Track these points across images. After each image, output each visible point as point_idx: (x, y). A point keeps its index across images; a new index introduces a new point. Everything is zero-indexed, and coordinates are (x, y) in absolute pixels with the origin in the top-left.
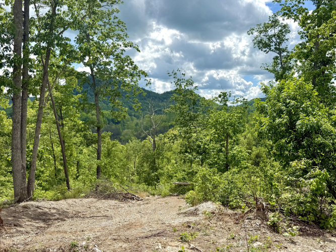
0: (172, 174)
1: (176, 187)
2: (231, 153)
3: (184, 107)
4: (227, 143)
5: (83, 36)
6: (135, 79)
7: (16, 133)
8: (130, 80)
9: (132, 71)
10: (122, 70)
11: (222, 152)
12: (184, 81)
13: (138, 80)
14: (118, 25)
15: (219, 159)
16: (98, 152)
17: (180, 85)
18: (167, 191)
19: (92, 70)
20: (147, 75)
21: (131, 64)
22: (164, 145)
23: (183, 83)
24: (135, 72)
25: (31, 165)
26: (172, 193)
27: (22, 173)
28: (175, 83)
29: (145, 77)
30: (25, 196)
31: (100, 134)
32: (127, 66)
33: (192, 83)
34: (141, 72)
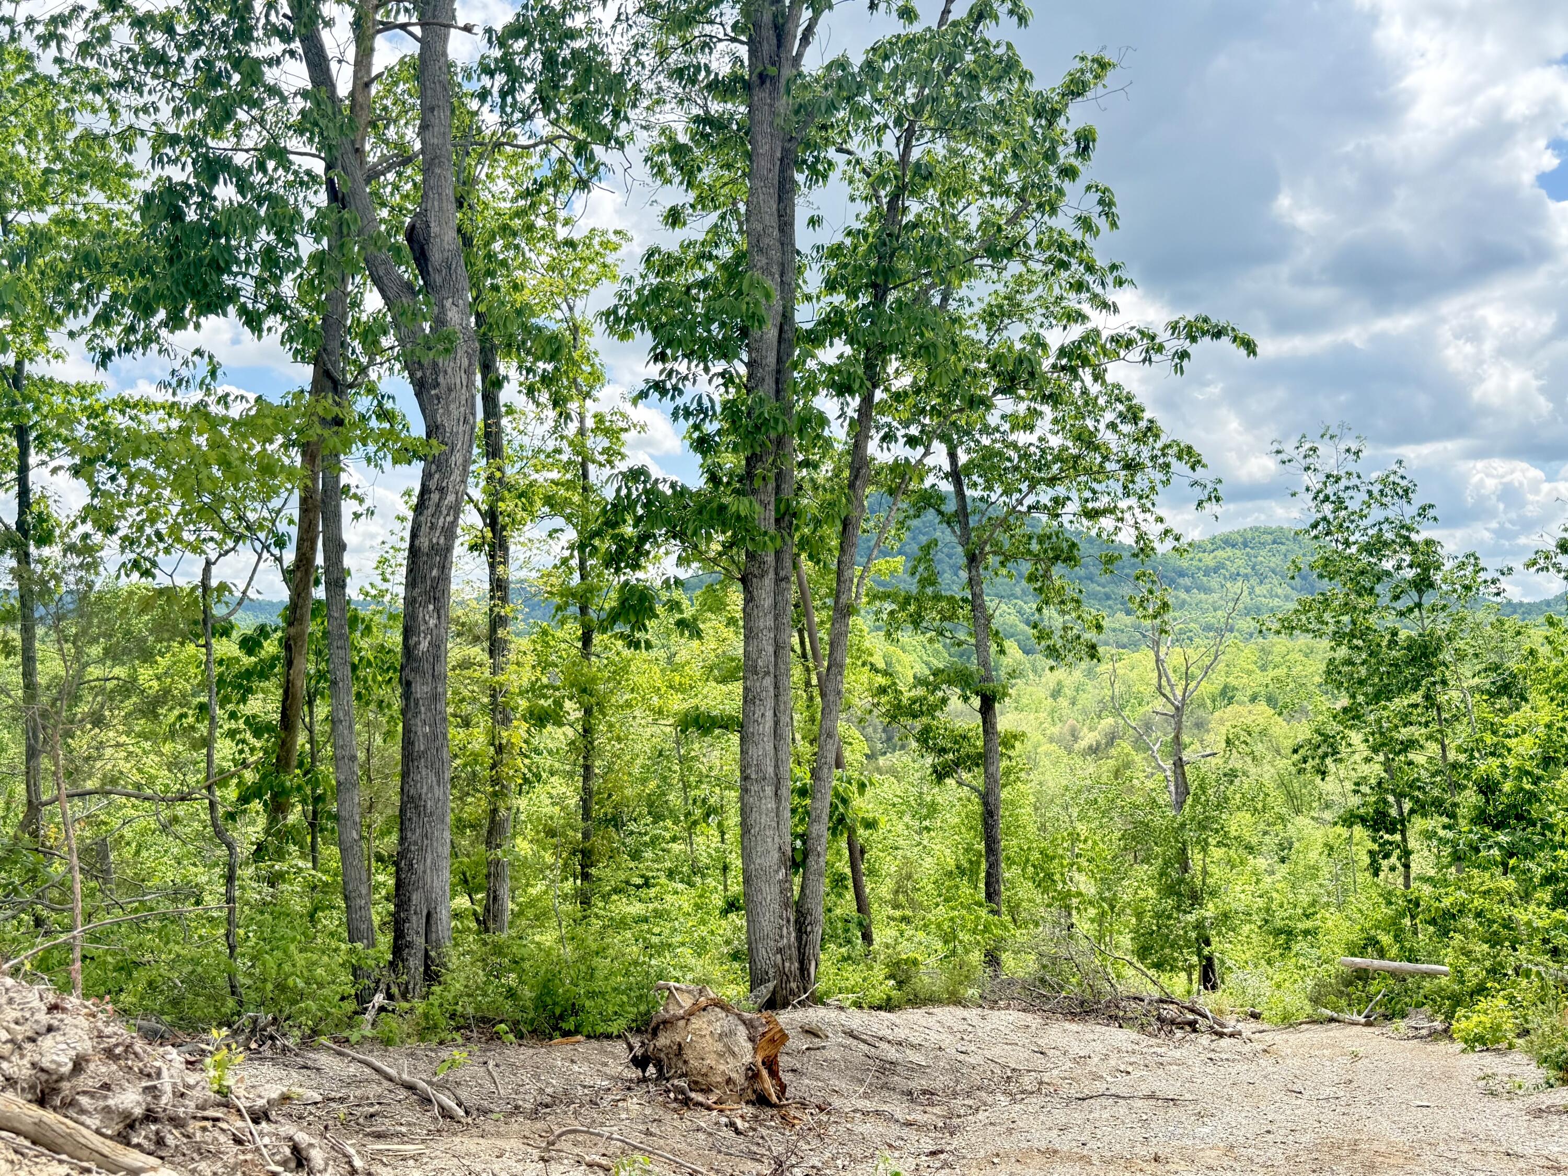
6: (1141, 484)
7: (758, 714)
9: (1131, 450)
12: (1355, 481)
18: (1296, 1001)
20: (1199, 462)
21: (1133, 415)
22: (1232, 782)
23: (1350, 493)
24: (1146, 453)
25: (806, 854)
26: (1334, 1009)
27: (780, 882)
28: (1311, 495)
29: (1193, 468)
30: (793, 985)
31: (993, 726)
32: (1112, 426)
33: (1406, 491)
34: (1175, 449)
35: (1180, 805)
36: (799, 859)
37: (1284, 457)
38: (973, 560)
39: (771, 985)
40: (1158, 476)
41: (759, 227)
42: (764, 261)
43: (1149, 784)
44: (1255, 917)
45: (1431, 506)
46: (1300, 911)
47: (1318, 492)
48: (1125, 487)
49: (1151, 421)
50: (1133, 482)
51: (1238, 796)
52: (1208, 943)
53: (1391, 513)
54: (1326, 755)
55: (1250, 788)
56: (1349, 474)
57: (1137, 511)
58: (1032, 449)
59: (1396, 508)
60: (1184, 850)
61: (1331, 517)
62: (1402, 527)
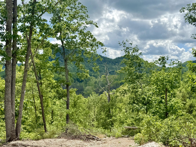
0: (123, 120)
1: (126, 130)
2: (169, 104)
3: (132, 68)
4: (166, 96)
5: (56, 18)
6: (94, 48)
7: (8, 89)
8: (90, 49)
9: (92, 43)
10: (84, 42)
11: (162, 103)
12: (131, 49)
13: (97, 49)
14: (81, 9)
15: (160, 108)
16: (67, 103)
17: (129, 52)
18: (120, 134)
19: (62, 43)
21: (91, 37)
22: (117, 98)
26: (123, 135)
27: (12, 119)
28: (124, 51)
29: (102, 46)
30: (14, 137)
31: (69, 90)
32: (88, 38)
33: (137, 50)
34: (99, 43)
35: (109, 101)
38: (66, 61)
39: (9, 137)
40: (96, 47)
45: (141, 53)
47: (126, 50)
48: (91, 49)
49: (94, 38)
50: (93, 48)
51: (118, 100)
52: (113, 124)
54: (124, 93)
56: (130, 47)
58: (75, 42)
59: (136, 53)
62: (137, 56)
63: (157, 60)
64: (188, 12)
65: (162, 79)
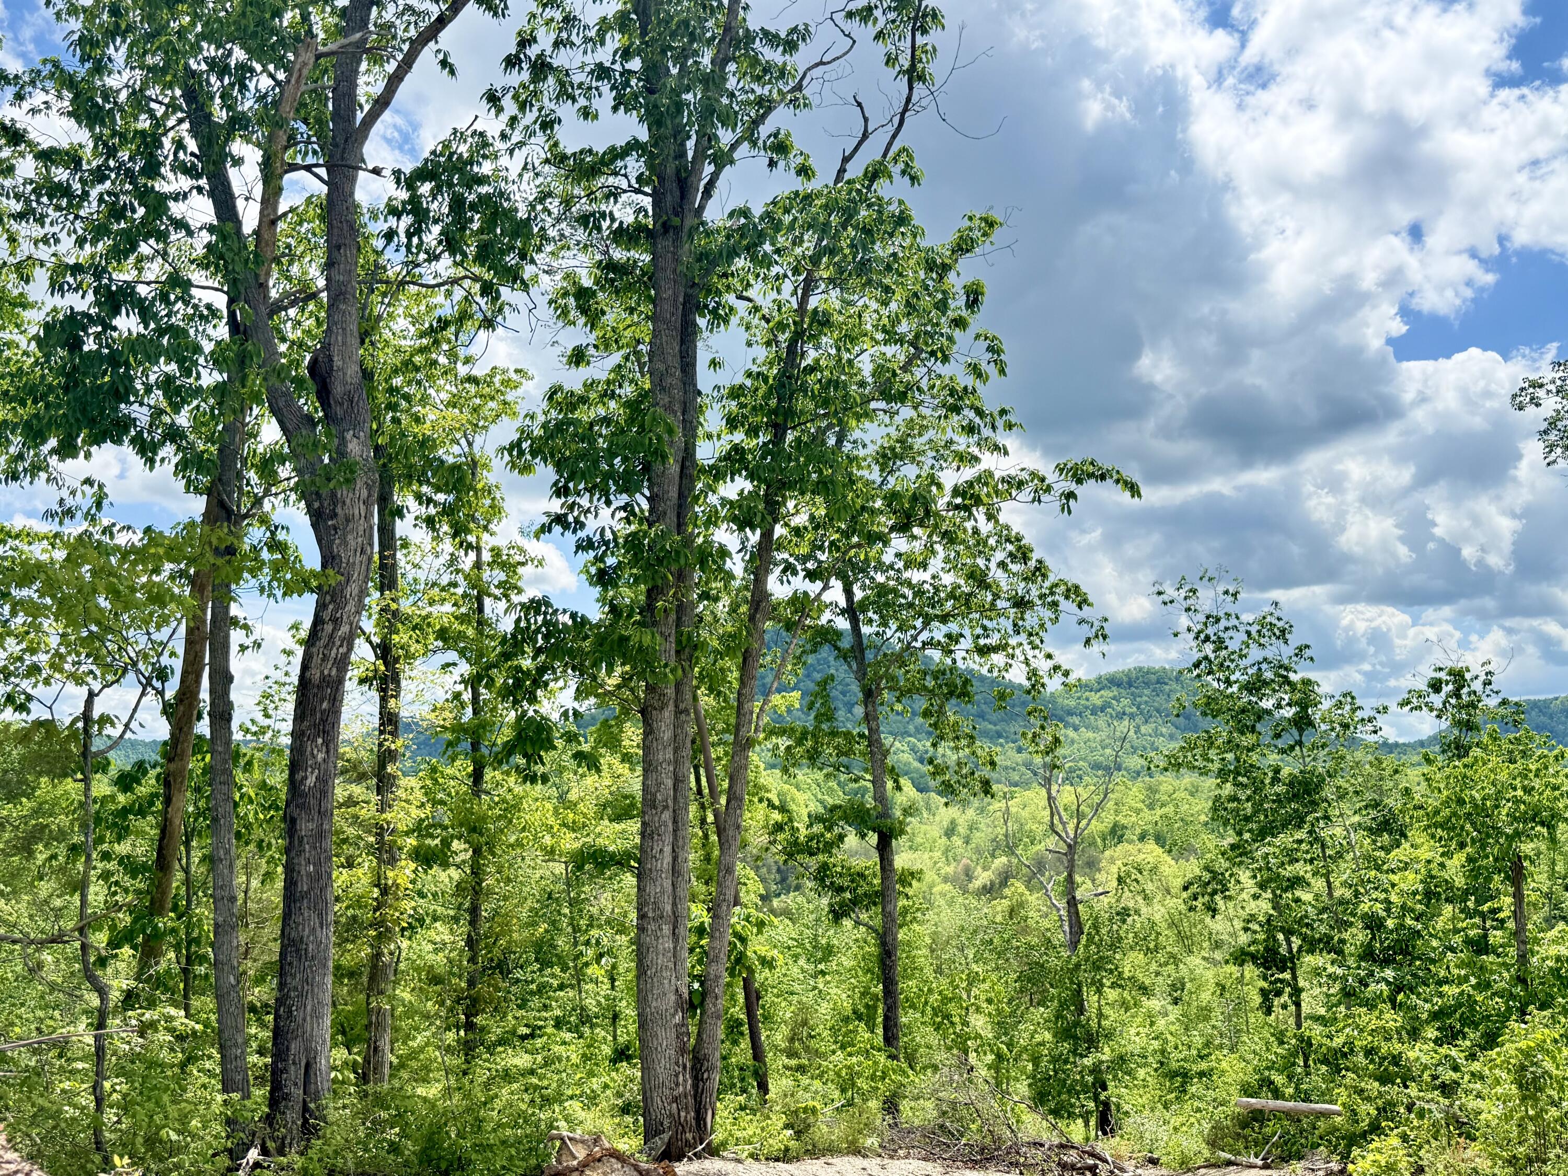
0: (1184, 1060)
2: (1542, 955)
4: (1519, 904)
6: (1031, 621)
12: (1234, 622)
13: (1048, 625)
16: (883, 944)
17: (1220, 644)
18: (1194, 1145)
20: (1085, 601)
21: (1022, 554)
22: (1124, 921)
23: (1230, 633)
24: (1035, 592)
25: (704, 995)
26: (1230, 1152)
27: (676, 1025)
29: (1080, 608)
30: (689, 1136)
31: (891, 863)
32: (1002, 565)
33: (1283, 631)
34: (1063, 588)
35: (1074, 945)
36: (696, 1002)
37: (1165, 597)
38: (869, 695)
39: (666, 1137)
40: (1047, 614)
41: (662, 367)
42: (667, 400)
43: (1046, 924)
44: (1150, 1059)
45: (1307, 647)
46: (1195, 1052)
48: (1015, 625)
49: (1040, 562)
50: (1023, 619)
51: (1131, 935)
52: (1105, 1088)
53: (1269, 653)
54: (1215, 892)
55: (1143, 928)
56: (1228, 615)
57: (1027, 647)
58: (926, 586)
59: (1273, 648)
60: (1079, 992)
61: (1212, 656)
62: (1281, 667)
63: (1422, 686)
64: (1559, 407)
65: (1484, 799)
